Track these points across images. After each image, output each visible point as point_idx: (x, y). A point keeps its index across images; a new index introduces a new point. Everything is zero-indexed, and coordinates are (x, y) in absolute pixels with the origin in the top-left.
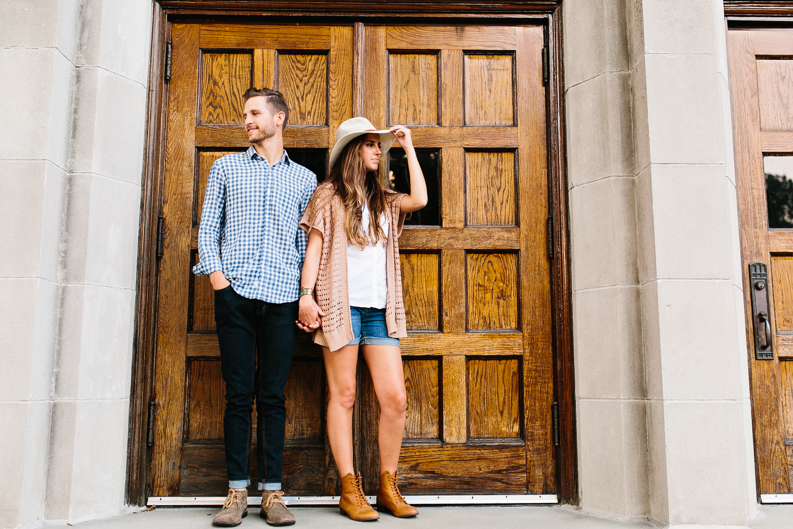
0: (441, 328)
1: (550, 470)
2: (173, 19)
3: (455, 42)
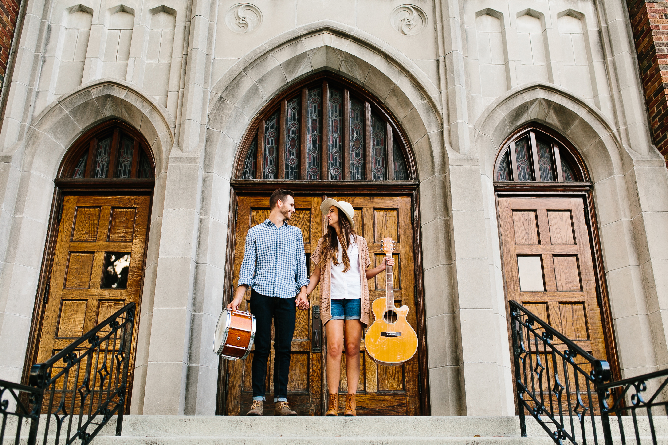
1: (418, 405)
2: (239, 195)
3: (370, 204)
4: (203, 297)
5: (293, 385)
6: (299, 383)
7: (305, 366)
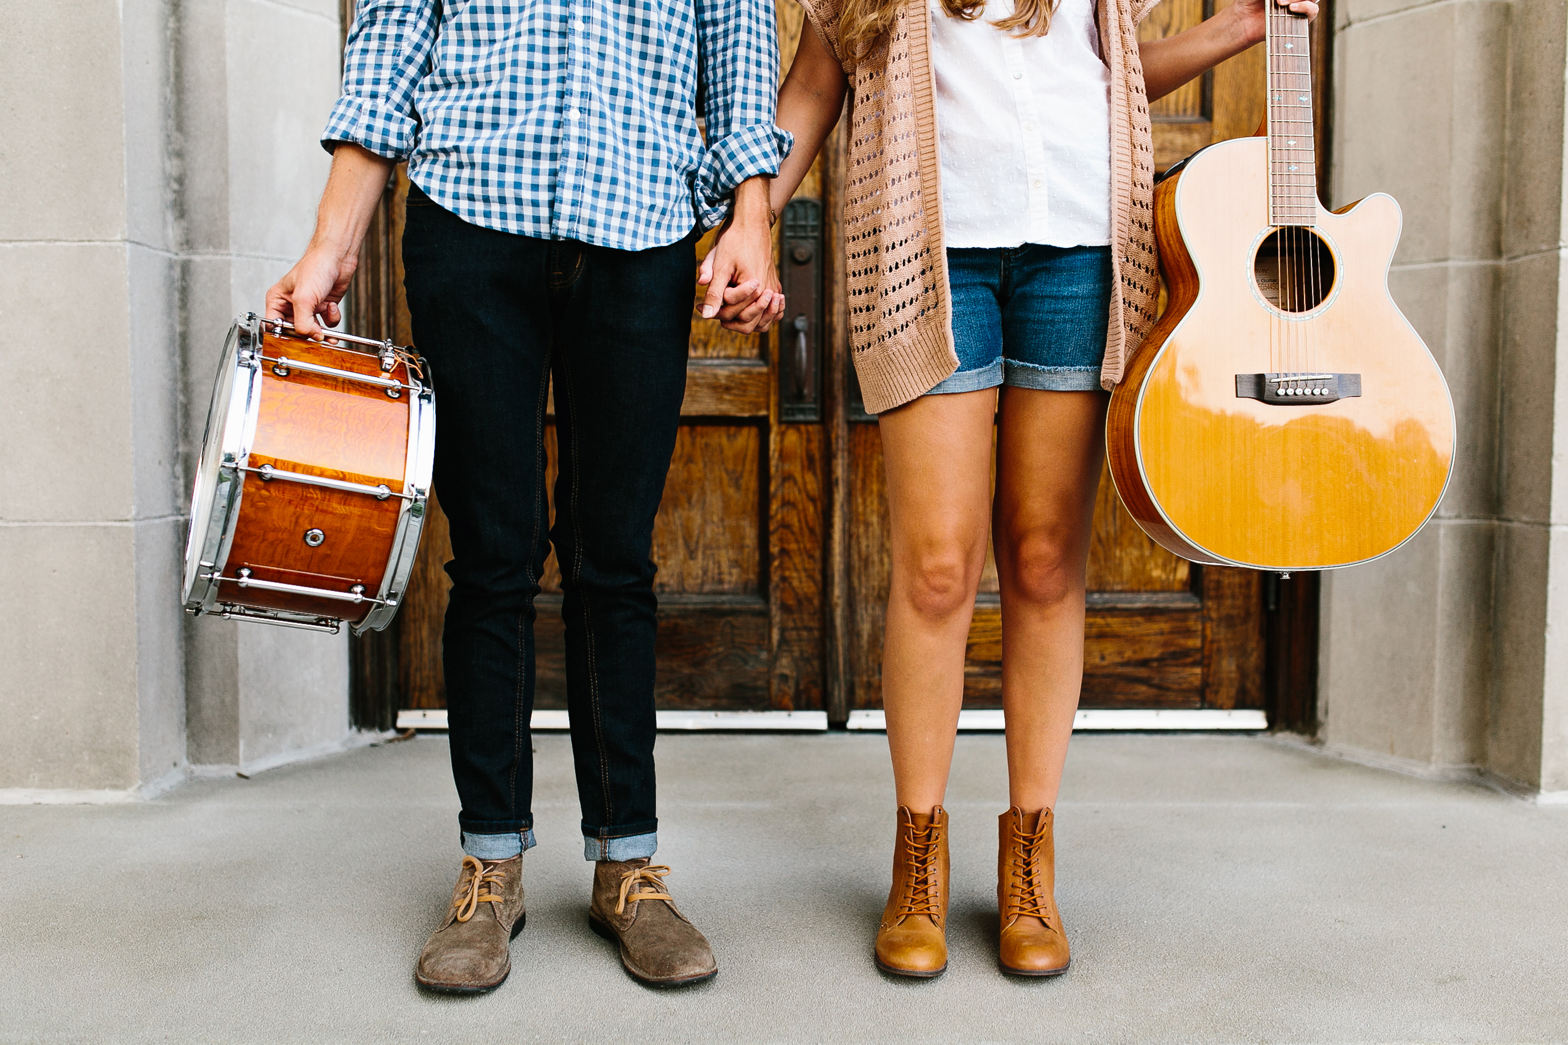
1: (1254, 659)
4: (225, 171)
5: (696, 567)
6: (725, 556)
7: (750, 481)
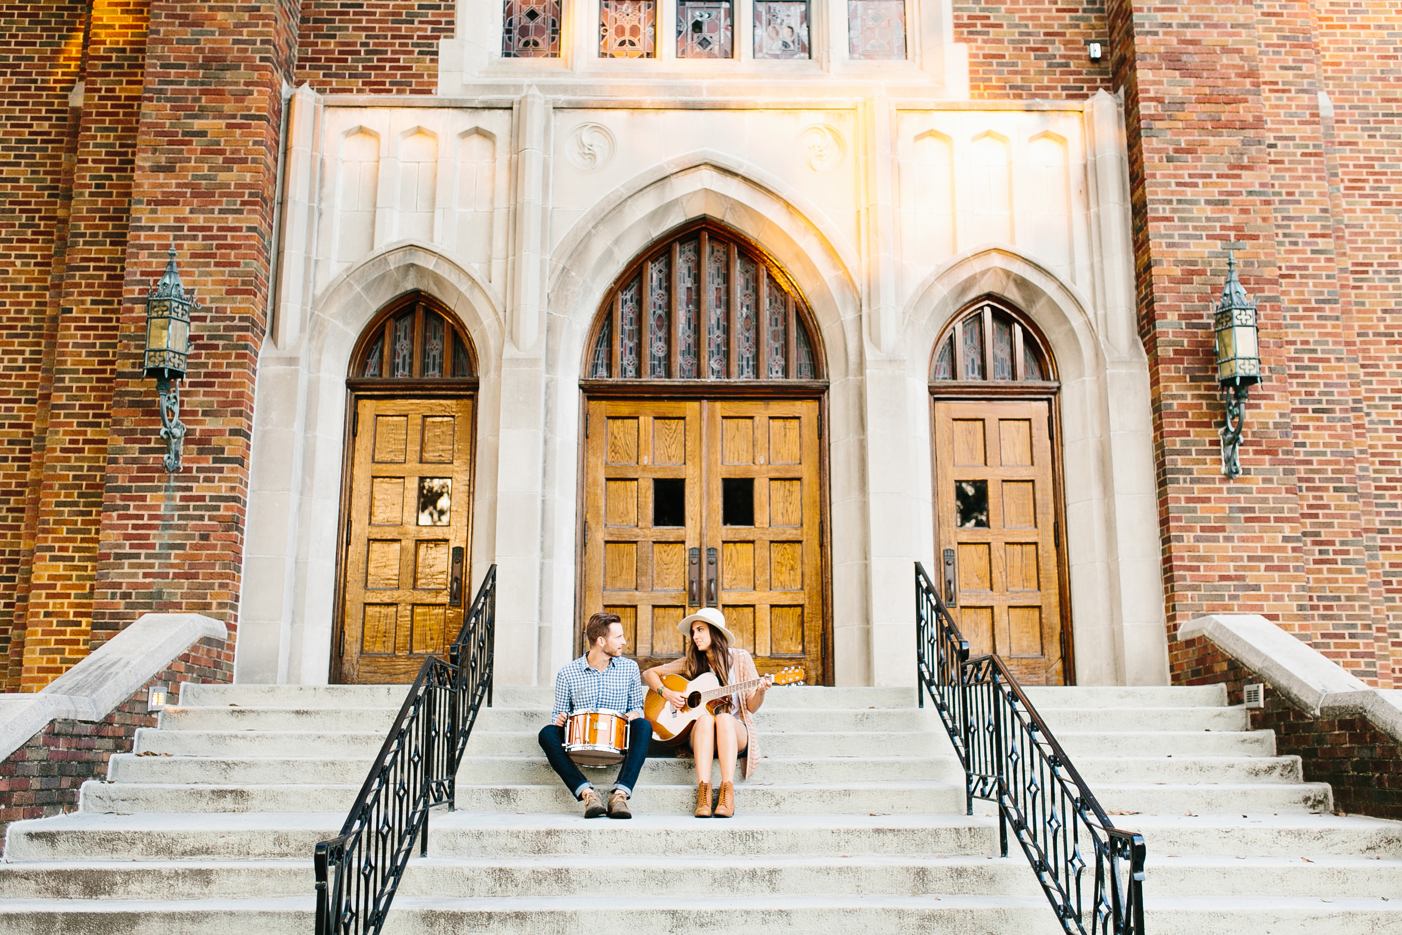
0: (754, 588)
1: (820, 672)
2: (590, 398)
3: (762, 411)
4: (553, 540)
5: (665, 647)
6: (674, 644)
